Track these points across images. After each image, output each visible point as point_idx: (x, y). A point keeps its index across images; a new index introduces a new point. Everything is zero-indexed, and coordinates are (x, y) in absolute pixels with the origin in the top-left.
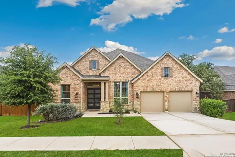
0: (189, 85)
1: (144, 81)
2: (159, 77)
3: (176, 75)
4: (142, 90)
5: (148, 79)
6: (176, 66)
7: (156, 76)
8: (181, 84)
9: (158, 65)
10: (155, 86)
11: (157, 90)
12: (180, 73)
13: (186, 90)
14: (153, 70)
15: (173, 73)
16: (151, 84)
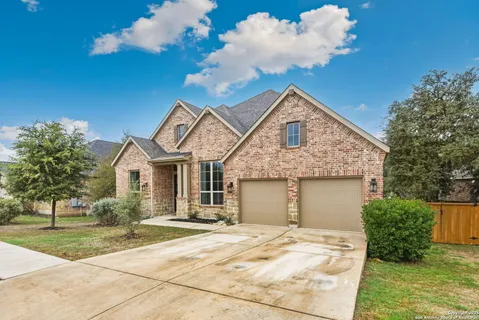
0: (350, 160)
1: (244, 158)
2: (274, 147)
3: (317, 139)
4: (241, 177)
5: (252, 154)
6: (315, 116)
7: (267, 144)
8: (329, 159)
9: (274, 119)
10: (266, 167)
11: (271, 176)
12: (325, 132)
13: (342, 174)
14: (262, 132)
15: (309, 134)
16: (258, 164)
